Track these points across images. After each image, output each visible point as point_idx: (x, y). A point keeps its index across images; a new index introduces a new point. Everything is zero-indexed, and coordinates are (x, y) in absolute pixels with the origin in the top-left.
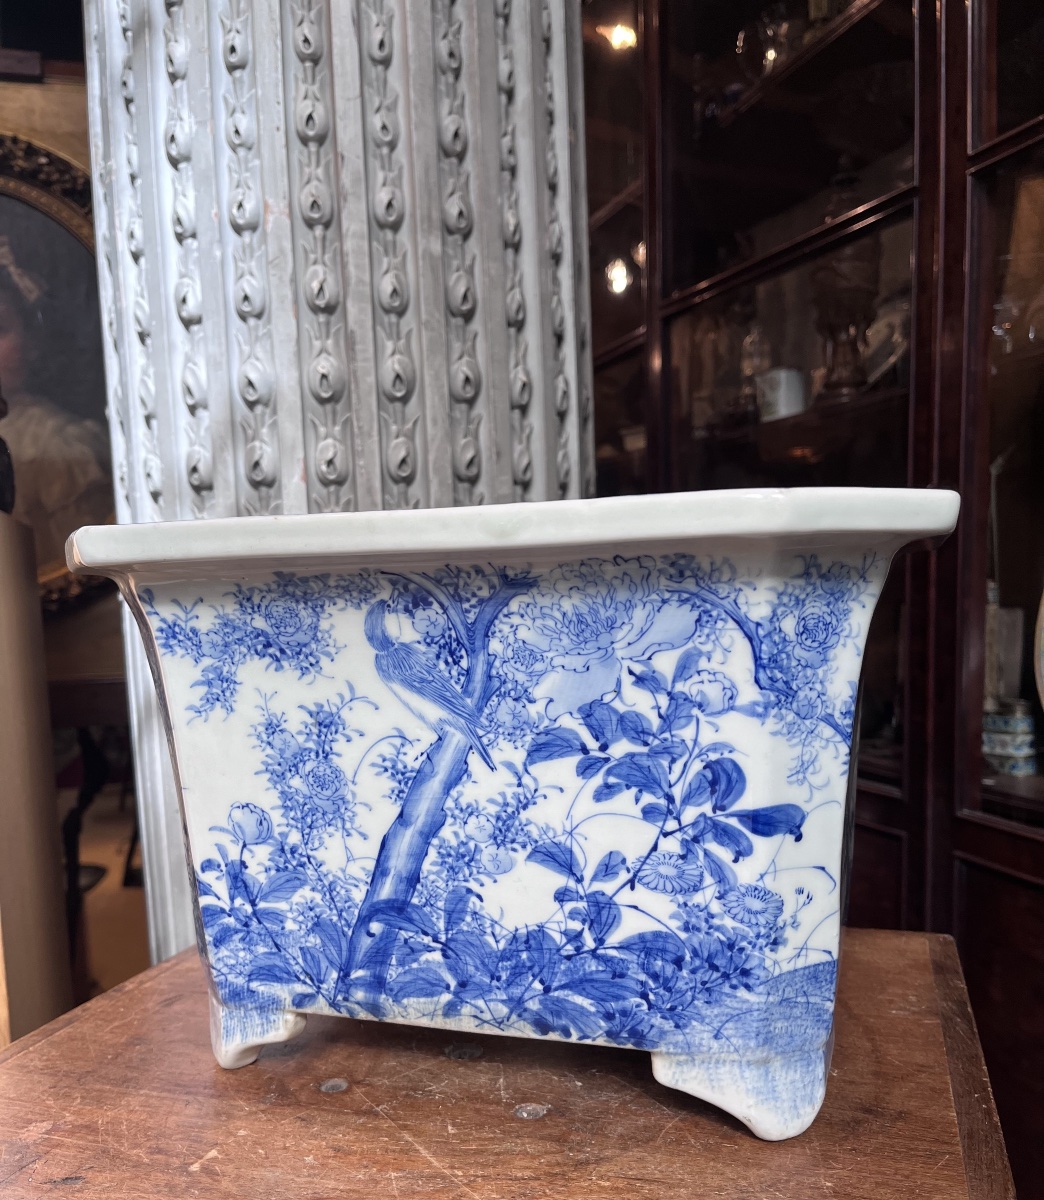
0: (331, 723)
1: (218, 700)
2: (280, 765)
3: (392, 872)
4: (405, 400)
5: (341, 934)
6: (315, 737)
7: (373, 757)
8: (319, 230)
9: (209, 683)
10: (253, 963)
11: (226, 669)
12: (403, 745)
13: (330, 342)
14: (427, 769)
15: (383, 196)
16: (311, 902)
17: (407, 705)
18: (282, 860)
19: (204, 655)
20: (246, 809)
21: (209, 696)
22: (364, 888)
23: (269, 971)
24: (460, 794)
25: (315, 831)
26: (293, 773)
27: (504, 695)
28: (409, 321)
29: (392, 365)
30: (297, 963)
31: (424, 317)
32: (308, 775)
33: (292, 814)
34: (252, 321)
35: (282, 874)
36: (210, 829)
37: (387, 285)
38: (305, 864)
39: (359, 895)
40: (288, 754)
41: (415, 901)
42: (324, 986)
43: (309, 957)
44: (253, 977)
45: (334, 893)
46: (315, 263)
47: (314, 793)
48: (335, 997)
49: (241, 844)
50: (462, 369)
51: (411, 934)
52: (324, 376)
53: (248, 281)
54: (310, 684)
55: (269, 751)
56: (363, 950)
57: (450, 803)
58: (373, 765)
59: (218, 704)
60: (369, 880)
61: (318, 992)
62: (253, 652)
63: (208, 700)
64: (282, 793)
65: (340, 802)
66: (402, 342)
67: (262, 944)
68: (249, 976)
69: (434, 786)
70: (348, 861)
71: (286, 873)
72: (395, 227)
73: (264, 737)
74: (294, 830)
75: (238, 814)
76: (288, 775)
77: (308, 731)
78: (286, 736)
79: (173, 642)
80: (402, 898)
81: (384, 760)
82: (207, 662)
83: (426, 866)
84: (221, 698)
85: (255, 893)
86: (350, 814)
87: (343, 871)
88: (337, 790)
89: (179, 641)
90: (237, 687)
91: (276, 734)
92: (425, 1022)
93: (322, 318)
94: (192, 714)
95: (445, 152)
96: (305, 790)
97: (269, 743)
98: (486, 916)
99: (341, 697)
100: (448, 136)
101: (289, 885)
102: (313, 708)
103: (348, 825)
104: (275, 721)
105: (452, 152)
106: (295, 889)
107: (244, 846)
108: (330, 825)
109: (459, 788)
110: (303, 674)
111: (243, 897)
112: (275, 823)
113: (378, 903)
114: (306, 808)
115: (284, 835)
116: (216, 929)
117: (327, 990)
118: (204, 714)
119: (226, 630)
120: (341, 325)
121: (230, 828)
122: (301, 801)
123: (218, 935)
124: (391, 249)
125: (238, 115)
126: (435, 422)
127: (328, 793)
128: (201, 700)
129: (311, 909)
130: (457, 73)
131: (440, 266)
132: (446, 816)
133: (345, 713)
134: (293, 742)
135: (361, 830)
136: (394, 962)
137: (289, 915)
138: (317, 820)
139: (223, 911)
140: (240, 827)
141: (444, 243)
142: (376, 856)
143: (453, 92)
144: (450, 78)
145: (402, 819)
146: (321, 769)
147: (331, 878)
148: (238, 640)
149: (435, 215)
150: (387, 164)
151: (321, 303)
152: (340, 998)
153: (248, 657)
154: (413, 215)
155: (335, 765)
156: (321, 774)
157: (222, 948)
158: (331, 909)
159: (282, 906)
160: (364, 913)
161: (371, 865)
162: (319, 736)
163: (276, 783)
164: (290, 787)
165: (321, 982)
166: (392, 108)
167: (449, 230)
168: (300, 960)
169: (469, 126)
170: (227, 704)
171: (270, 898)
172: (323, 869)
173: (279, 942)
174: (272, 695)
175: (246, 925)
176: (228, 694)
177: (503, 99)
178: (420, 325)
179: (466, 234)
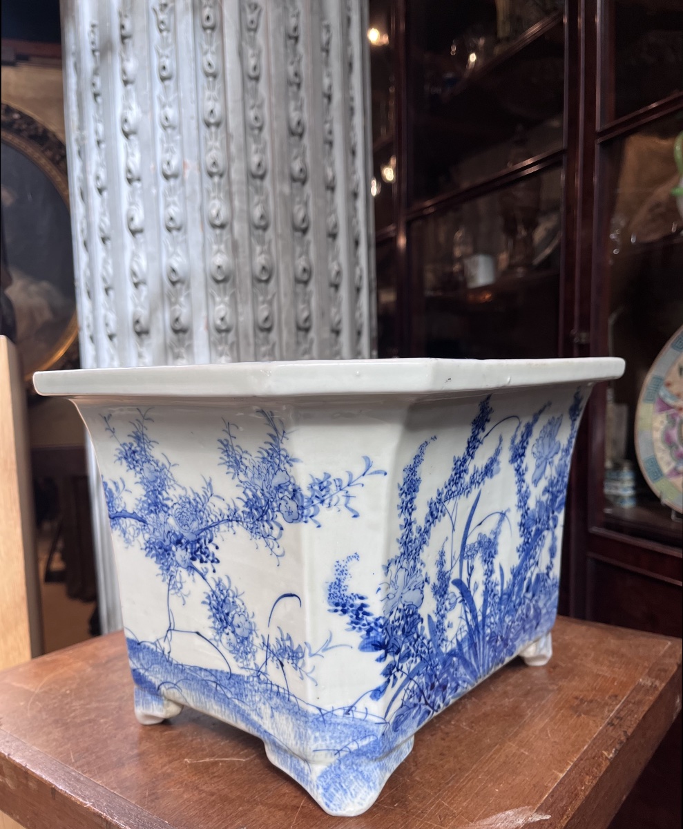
4: (267, 281)
8: (216, 179)
13: (223, 247)
15: (255, 159)
28: (270, 234)
29: (259, 261)
31: (280, 231)
34: (175, 233)
37: (257, 212)
46: (214, 198)
50: (301, 264)
52: (219, 267)
53: (173, 209)
66: (266, 246)
72: (262, 177)
93: (218, 231)
95: (292, 133)
100: (294, 124)
105: (296, 133)
120: (229, 236)
124: (259, 190)
125: (167, 108)
126: (285, 295)
130: (299, 85)
131: (288, 201)
141: (291, 188)
143: (296, 97)
144: (295, 88)
149: (286, 171)
150: (257, 140)
151: (218, 222)
154: (273, 171)
166: (260, 107)
167: (293, 179)
169: (306, 117)
177: (326, 101)
178: (277, 236)
179: (304, 182)
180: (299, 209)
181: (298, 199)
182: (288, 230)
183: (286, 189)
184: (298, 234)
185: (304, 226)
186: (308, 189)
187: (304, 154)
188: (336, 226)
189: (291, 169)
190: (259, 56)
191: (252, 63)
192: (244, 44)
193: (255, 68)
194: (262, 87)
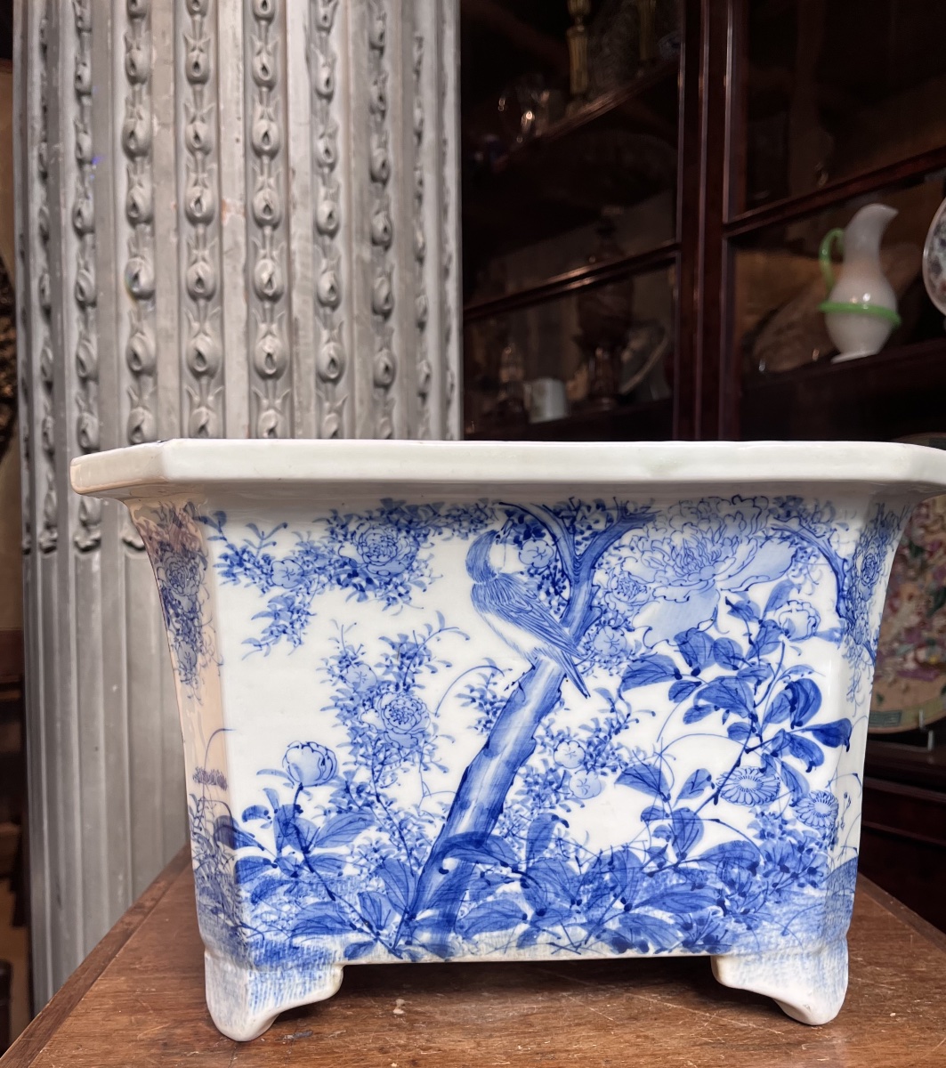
0: (416, 654)
1: (284, 632)
2: (352, 699)
3: (473, 804)
4: (335, 381)
5: (409, 874)
6: (396, 669)
7: (460, 688)
8: (268, 230)
9: (276, 615)
10: (300, 917)
11: (298, 600)
12: (493, 675)
13: (274, 327)
14: (518, 699)
15: (325, 209)
16: (377, 842)
17: (500, 635)
18: (346, 801)
19: (274, 584)
20: (306, 748)
21: (274, 628)
22: (439, 823)
23: (319, 923)
24: (552, 722)
25: (387, 768)
26: (367, 707)
27: (602, 624)
28: (341, 314)
29: (327, 351)
30: (354, 911)
31: (356, 312)
32: (384, 710)
33: (362, 751)
34: (202, 302)
35: (344, 815)
36: (258, 773)
37: (325, 284)
38: (373, 802)
39: (432, 832)
40: (363, 688)
41: (496, 832)
42: (385, 932)
43: (368, 902)
44: (297, 932)
45: (405, 831)
46: (265, 257)
47: (390, 727)
48: (396, 942)
49: (296, 786)
50: (382, 360)
51: (488, 867)
52: (269, 355)
53: (202, 267)
54: (397, 614)
55: (341, 685)
56: (434, 889)
57: (540, 731)
58: (460, 696)
59: (284, 637)
60: (446, 815)
61: (376, 940)
62: (334, 581)
63: (272, 633)
64: (352, 729)
65: (419, 736)
66: (336, 331)
67: (312, 894)
68: (294, 931)
69: (524, 715)
70: (424, 796)
71: (350, 814)
72: (332, 234)
73: (337, 671)
74: (363, 768)
75: (296, 756)
76: (361, 710)
77: (388, 663)
78: (363, 669)
79: (237, 570)
80: (481, 830)
81: (472, 691)
82: (276, 592)
83: (511, 795)
84: (289, 630)
85: (309, 839)
86: (429, 747)
87: (417, 807)
88: (416, 723)
89: (246, 569)
90: (310, 619)
91: (350, 667)
92: (498, 956)
93: (267, 305)
94: (251, 647)
95: (374, 178)
96: (380, 725)
97: (342, 677)
98: (571, 841)
99: (429, 627)
100: (378, 165)
101: (352, 826)
102: (397, 640)
103: (426, 759)
104: (351, 654)
105: (378, 178)
106: (358, 831)
107: (301, 788)
108: (405, 760)
109: (551, 715)
110: (389, 605)
111: (294, 845)
112: (340, 762)
113: (455, 837)
114: (379, 744)
115: (351, 774)
116: (256, 882)
117: (388, 936)
118: (265, 648)
119: (306, 559)
120: (285, 312)
121: (284, 770)
122: (374, 736)
123: (258, 890)
124: (326, 251)
125: (198, 123)
126: (362, 402)
127: (407, 726)
128: (263, 632)
129: (376, 851)
130: (383, 113)
131: (367, 270)
132: (536, 744)
133: (431, 645)
134: (370, 675)
135: (440, 763)
136: (467, 897)
137: (349, 859)
138: (391, 755)
139: (266, 862)
140: (297, 768)
141: (373, 253)
142: (456, 790)
143: (379, 128)
144: (378, 117)
145: (488, 749)
146: (401, 702)
147: (402, 815)
148: (319, 568)
149: (367, 229)
150: (326, 181)
151: (269, 292)
152: (402, 942)
153: (327, 587)
154: (349, 226)
155: (416, 698)
156: (400, 707)
157: (262, 904)
158: (399, 849)
159: (342, 850)
160: (438, 850)
161: (449, 799)
162: (400, 668)
163: (346, 718)
164: (361, 723)
165: (381, 928)
166: (332, 136)
167: (374, 242)
168: (358, 908)
169: (391, 158)
170: (295, 637)
171: (327, 843)
172: (394, 807)
173: (333, 890)
174: (350, 627)
175: (295, 875)
176: (297, 625)
177: (415, 139)
178: (352, 318)
179: (387, 246)
180: (382, 283)
181: (379, 270)
182: (367, 312)
183: (367, 253)
184: (379, 318)
185: (386, 307)
186: (392, 257)
187: (387, 208)
188: (425, 311)
189: (372, 228)
190: (331, 65)
191: (324, 75)
192: (312, 46)
193: (328, 82)
194: (336, 111)
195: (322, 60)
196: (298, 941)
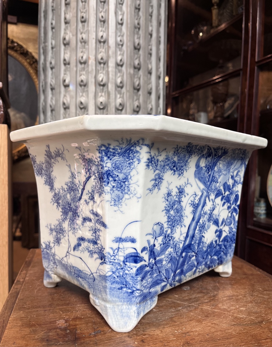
0: (182, 191)
1: (157, 186)
2: (169, 207)
3: (189, 236)
5: (176, 260)
6: (178, 197)
7: (190, 202)
9: (156, 180)
10: (152, 282)
11: (161, 174)
12: (195, 197)
14: (199, 204)
16: (170, 252)
17: (197, 185)
18: (165, 240)
19: (157, 169)
20: (158, 224)
21: (155, 184)
22: (183, 243)
23: (156, 282)
24: (204, 209)
25: (174, 228)
26: (172, 209)
27: (214, 182)
30: (164, 275)
32: (175, 209)
33: (169, 223)
35: (164, 245)
36: (146, 235)
38: (170, 239)
39: (181, 246)
40: (171, 203)
41: (193, 243)
42: (170, 280)
43: (167, 271)
44: (151, 287)
45: (176, 247)
47: (176, 215)
48: (172, 282)
49: (155, 238)
50: (136, 103)
51: (190, 253)
54: (180, 179)
55: (167, 203)
56: (180, 263)
57: (202, 212)
58: (189, 204)
59: (157, 187)
60: (184, 240)
61: (167, 283)
62: (170, 169)
63: (154, 186)
64: (168, 217)
65: (181, 217)
66: (122, 95)
67: (155, 273)
68: (150, 287)
69: (200, 207)
70: (181, 235)
71: (166, 244)
72: (122, 66)
73: (166, 198)
74: (169, 229)
75: (155, 227)
76: (170, 210)
77: (177, 195)
78: (172, 196)
79: (150, 164)
80: (190, 243)
81: (192, 202)
82: (157, 172)
83: (196, 232)
84: (158, 185)
85: (156, 255)
86: (183, 220)
87: (179, 239)
88: (181, 213)
89: (152, 164)
90: (163, 180)
91: (169, 197)
92: (190, 279)
94: (148, 191)
95: (135, 48)
96: (174, 215)
97: (167, 200)
98: (204, 242)
99: (185, 183)
101: (166, 248)
102: (179, 187)
103: (182, 224)
104: (170, 192)
105: (137, 48)
106: (167, 249)
107: (156, 238)
108: (178, 225)
109: (204, 207)
110: (179, 176)
111: (153, 259)
112: (165, 228)
113: (185, 246)
114: (173, 220)
115: (167, 231)
116: (143, 273)
117: (170, 281)
118: (152, 191)
119: (166, 161)
121: (152, 233)
122: (172, 218)
123: (143, 276)
127: (179, 214)
128: (152, 186)
129: (170, 255)
132: (201, 216)
133: (185, 189)
134: (173, 199)
135: (185, 225)
136: (186, 263)
137: (164, 259)
138: (175, 224)
139: (146, 265)
140: (155, 232)
142: (186, 232)
145: (193, 219)
146: (178, 207)
147: (176, 242)
148: (168, 164)
152: (173, 282)
153: (168, 170)
155: (181, 205)
156: (178, 208)
157: (144, 280)
158: (175, 253)
159: (163, 256)
160: (182, 251)
161: (185, 235)
162: (179, 196)
163: (167, 213)
164: (170, 214)
165: (169, 279)
166: (123, 36)
168: (165, 274)
170: (159, 187)
171: (160, 255)
172: (175, 240)
173: (160, 270)
174: (171, 184)
175: (152, 268)
176: (160, 183)
178: (127, 91)
179: (139, 69)
180: (137, 81)
181: (136, 76)
182: (132, 89)
183: (132, 71)
184: (136, 91)
185: (138, 88)
186: (141, 72)
187: (139, 57)
188: (151, 89)
189: (134, 64)
190: (123, 15)
191: (120, 17)
192: (117, 9)
193: (121, 20)
194: (124, 28)
195: (120, 13)
196: (151, 290)
